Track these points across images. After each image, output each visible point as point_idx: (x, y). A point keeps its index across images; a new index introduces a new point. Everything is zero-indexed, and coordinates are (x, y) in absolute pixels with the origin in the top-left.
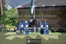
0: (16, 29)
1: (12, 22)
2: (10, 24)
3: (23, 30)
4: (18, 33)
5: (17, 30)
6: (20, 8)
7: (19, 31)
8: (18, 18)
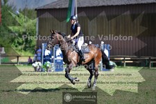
0: (33, 58)
1: (23, 42)
2: (20, 47)
3: (50, 61)
4: (38, 67)
5: (34, 62)
6: (43, 9)
7: (40, 63)
8: (37, 34)
